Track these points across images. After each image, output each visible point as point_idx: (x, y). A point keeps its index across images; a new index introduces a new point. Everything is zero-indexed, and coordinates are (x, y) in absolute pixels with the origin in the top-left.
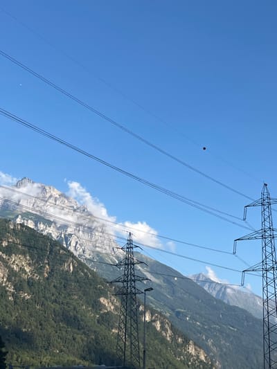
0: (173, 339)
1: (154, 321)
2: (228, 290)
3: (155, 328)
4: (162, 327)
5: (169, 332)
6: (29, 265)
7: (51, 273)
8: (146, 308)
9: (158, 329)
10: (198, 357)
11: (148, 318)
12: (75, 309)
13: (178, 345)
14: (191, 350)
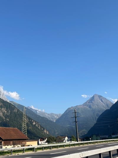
0: (41, 129)
1: (36, 124)
2: (38, 112)
3: (36, 126)
4: (38, 126)
5: (40, 127)
6: (6, 111)
7: (11, 113)
8: (34, 121)
9: (37, 126)
10: (47, 133)
11: (34, 123)
12: (20, 122)
13: (42, 130)
14: (45, 131)
